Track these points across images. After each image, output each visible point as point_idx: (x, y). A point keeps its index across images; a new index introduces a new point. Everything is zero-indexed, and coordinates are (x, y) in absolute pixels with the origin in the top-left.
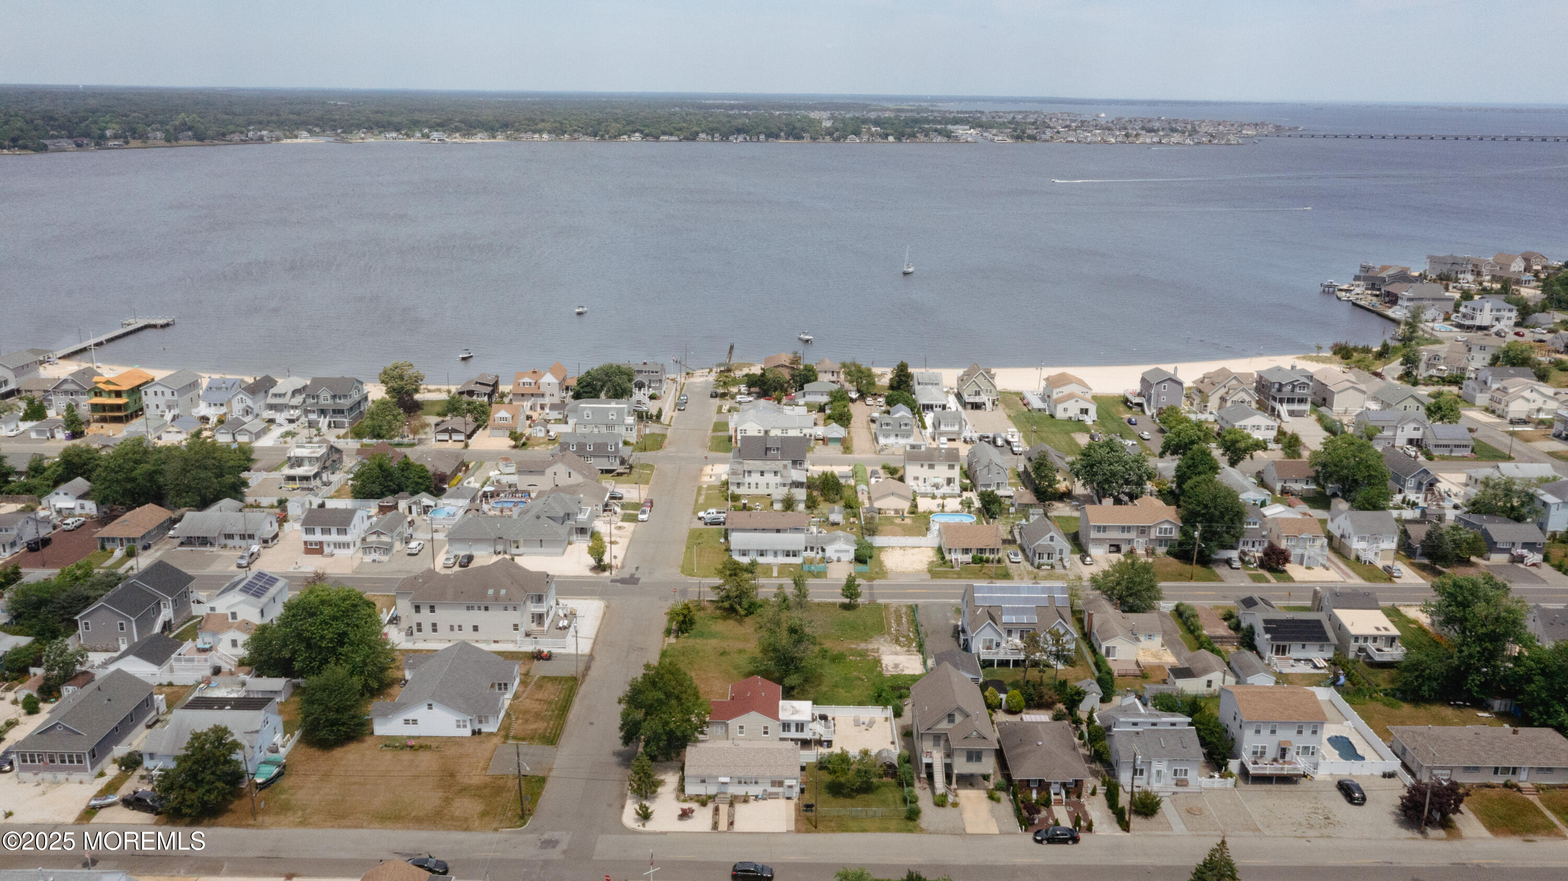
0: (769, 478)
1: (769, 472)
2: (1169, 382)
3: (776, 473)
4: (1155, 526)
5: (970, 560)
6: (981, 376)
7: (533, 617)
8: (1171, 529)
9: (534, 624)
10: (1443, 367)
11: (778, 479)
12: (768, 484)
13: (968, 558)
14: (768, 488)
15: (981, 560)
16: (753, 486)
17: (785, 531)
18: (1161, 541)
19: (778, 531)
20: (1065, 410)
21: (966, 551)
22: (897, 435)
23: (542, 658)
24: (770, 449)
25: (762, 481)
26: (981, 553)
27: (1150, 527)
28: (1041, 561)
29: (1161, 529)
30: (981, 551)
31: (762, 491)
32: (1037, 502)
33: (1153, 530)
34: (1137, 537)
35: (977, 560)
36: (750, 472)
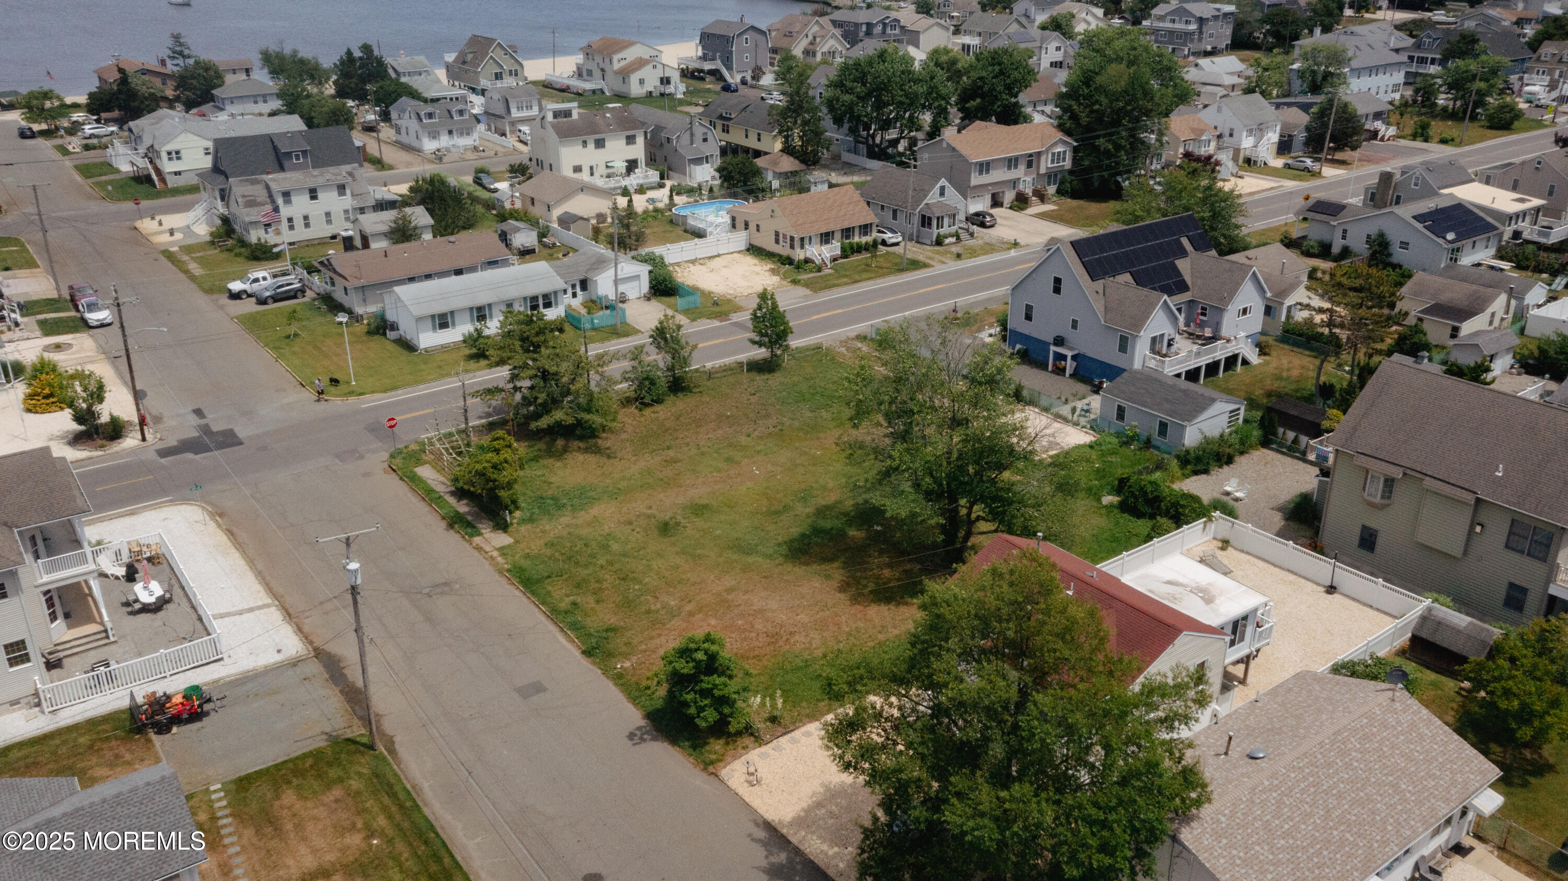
0: (330, 200)
1: (326, 187)
2: (750, 32)
3: (341, 189)
4: (1047, 151)
5: (839, 252)
6: (498, 49)
7: (50, 603)
8: (1065, 152)
9: (60, 622)
10: (955, 14)
11: (347, 202)
12: (328, 214)
13: (834, 248)
14: (329, 222)
15: (859, 249)
16: (299, 222)
17: (472, 269)
18: (1051, 176)
19: (459, 272)
20: (642, 82)
21: (826, 238)
22: (450, 132)
23: (177, 720)
24: (289, 154)
25: (316, 209)
26: (848, 237)
27: (1039, 154)
28: (942, 231)
29: (1053, 154)
30: (847, 232)
31: (320, 230)
32: (803, 167)
33: (1043, 158)
34: (1026, 174)
35: (849, 251)
36: (286, 195)
